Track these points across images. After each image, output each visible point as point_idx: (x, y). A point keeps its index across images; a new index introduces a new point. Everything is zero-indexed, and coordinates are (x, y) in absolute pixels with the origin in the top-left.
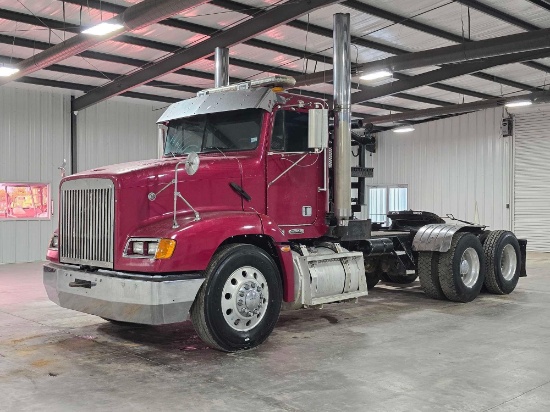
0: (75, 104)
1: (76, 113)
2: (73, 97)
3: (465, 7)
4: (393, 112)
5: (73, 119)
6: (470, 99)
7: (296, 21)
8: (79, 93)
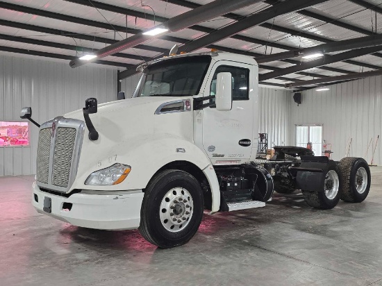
0: (120, 76)
1: (120, 81)
2: (118, 71)
3: (373, 12)
4: (316, 78)
5: (119, 84)
6: (366, 69)
7: (266, 23)
8: (123, 69)
